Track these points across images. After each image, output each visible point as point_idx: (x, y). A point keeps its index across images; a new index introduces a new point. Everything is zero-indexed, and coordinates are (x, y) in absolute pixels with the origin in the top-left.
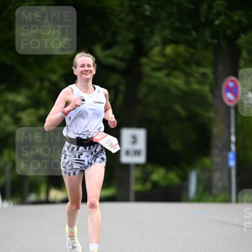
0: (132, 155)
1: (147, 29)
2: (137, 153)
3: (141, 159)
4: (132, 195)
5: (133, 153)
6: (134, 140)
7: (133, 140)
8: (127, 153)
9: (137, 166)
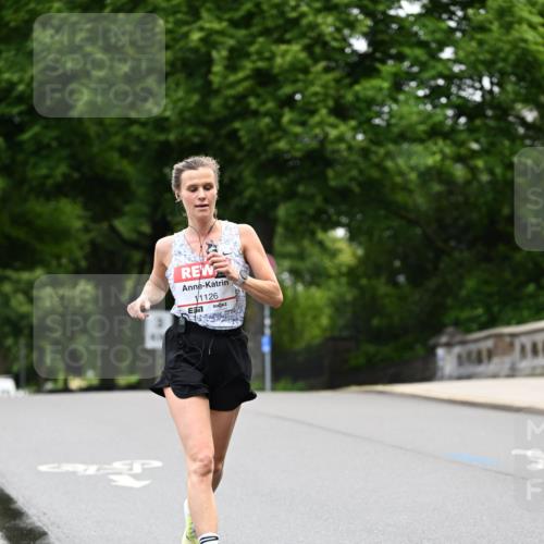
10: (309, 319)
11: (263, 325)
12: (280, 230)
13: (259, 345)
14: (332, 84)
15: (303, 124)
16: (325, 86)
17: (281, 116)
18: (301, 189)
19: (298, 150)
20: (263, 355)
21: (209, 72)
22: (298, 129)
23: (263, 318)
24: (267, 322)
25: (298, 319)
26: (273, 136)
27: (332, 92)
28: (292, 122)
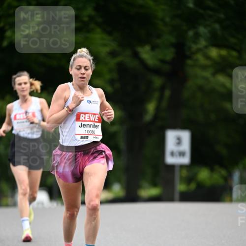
0: (176, 156)
1: (191, 33)
2: (182, 154)
3: (186, 160)
4: (177, 196)
5: (177, 154)
6: (179, 141)
7: (177, 141)
8: (172, 154)
9: (182, 167)
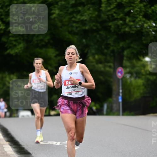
10: (136, 90)
11: (119, 92)
12: (125, 58)
13: (118, 99)
14: (143, 7)
15: (134, 21)
16: (140, 8)
17: (126, 19)
18: (132, 45)
19: (133, 30)
20: (119, 103)
21: (101, 7)
22: (132, 23)
23: (119, 90)
24: (121, 91)
25: (132, 90)
26: (123, 27)
27: (143, 10)
28: (130, 21)
